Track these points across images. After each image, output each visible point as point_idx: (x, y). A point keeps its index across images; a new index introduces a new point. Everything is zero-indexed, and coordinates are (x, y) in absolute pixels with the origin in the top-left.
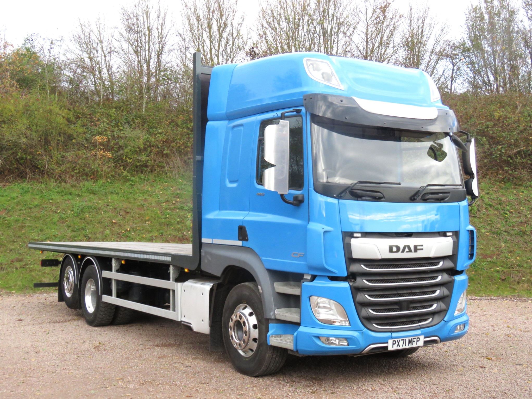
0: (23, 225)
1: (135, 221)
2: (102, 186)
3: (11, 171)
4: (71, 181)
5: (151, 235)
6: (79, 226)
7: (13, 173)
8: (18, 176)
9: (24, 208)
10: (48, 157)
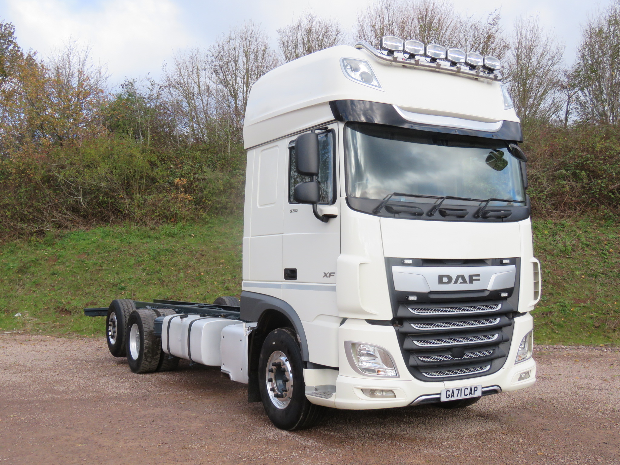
0: (100, 268)
1: (210, 264)
2: (181, 228)
3: (94, 215)
4: (151, 224)
5: (224, 278)
6: (154, 269)
7: (95, 217)
8: (102, 220)
9: (102, 252)
10: (130, 200)
